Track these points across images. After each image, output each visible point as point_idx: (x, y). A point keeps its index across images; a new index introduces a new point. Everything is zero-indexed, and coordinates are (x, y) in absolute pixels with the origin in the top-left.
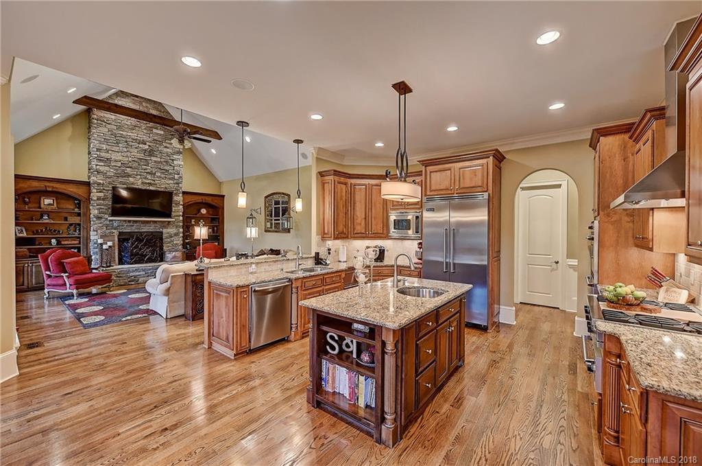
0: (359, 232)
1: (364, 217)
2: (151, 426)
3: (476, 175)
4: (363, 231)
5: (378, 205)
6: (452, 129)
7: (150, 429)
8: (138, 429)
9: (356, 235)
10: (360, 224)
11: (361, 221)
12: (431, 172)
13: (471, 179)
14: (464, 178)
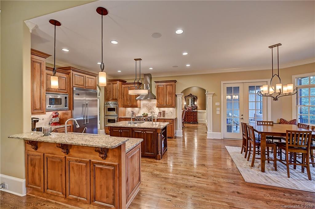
2: (197, 180)
7: (198, 179)
8: (201, 182)
12: (75, 75)
13: (91, 83)
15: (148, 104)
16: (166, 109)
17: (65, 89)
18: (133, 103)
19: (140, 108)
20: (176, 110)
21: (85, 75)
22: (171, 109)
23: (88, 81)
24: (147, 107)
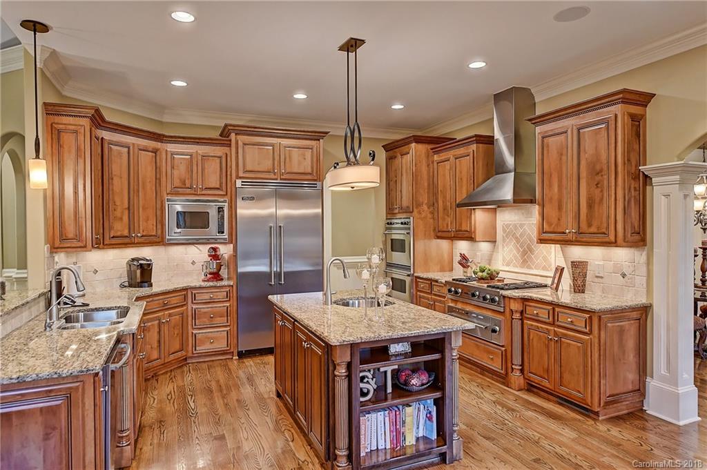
0: (119, 234)
1: (127, 206)
3: (305, 159)
4: (126, 233)
5: (148, 186)
6: (300, 96)
9: (114, 241)
10: (121, 219)
11: (122, 213)
12: (245, 144)
13: (300, 163)
14: (290, 160)
15: (522, 226)
16: (593, 255)
17: (218, 186)
18: (461, 225)
19: (495, 241)
20: (649, 262)
21: (279, 140)
22: (622, 255)
23: (290, 157)
24: (517, 240)
